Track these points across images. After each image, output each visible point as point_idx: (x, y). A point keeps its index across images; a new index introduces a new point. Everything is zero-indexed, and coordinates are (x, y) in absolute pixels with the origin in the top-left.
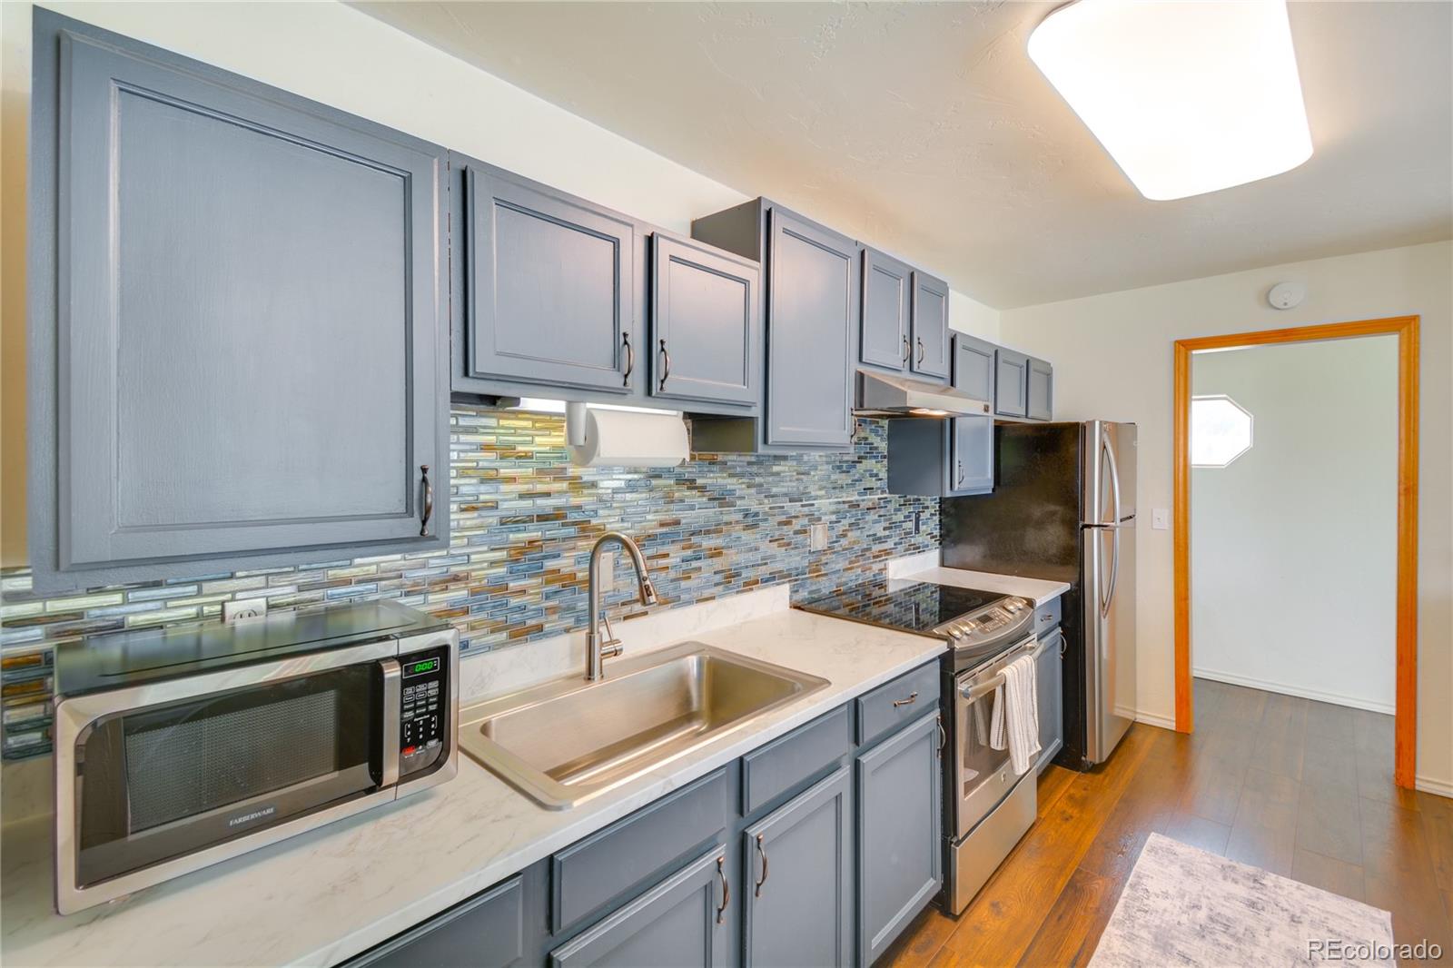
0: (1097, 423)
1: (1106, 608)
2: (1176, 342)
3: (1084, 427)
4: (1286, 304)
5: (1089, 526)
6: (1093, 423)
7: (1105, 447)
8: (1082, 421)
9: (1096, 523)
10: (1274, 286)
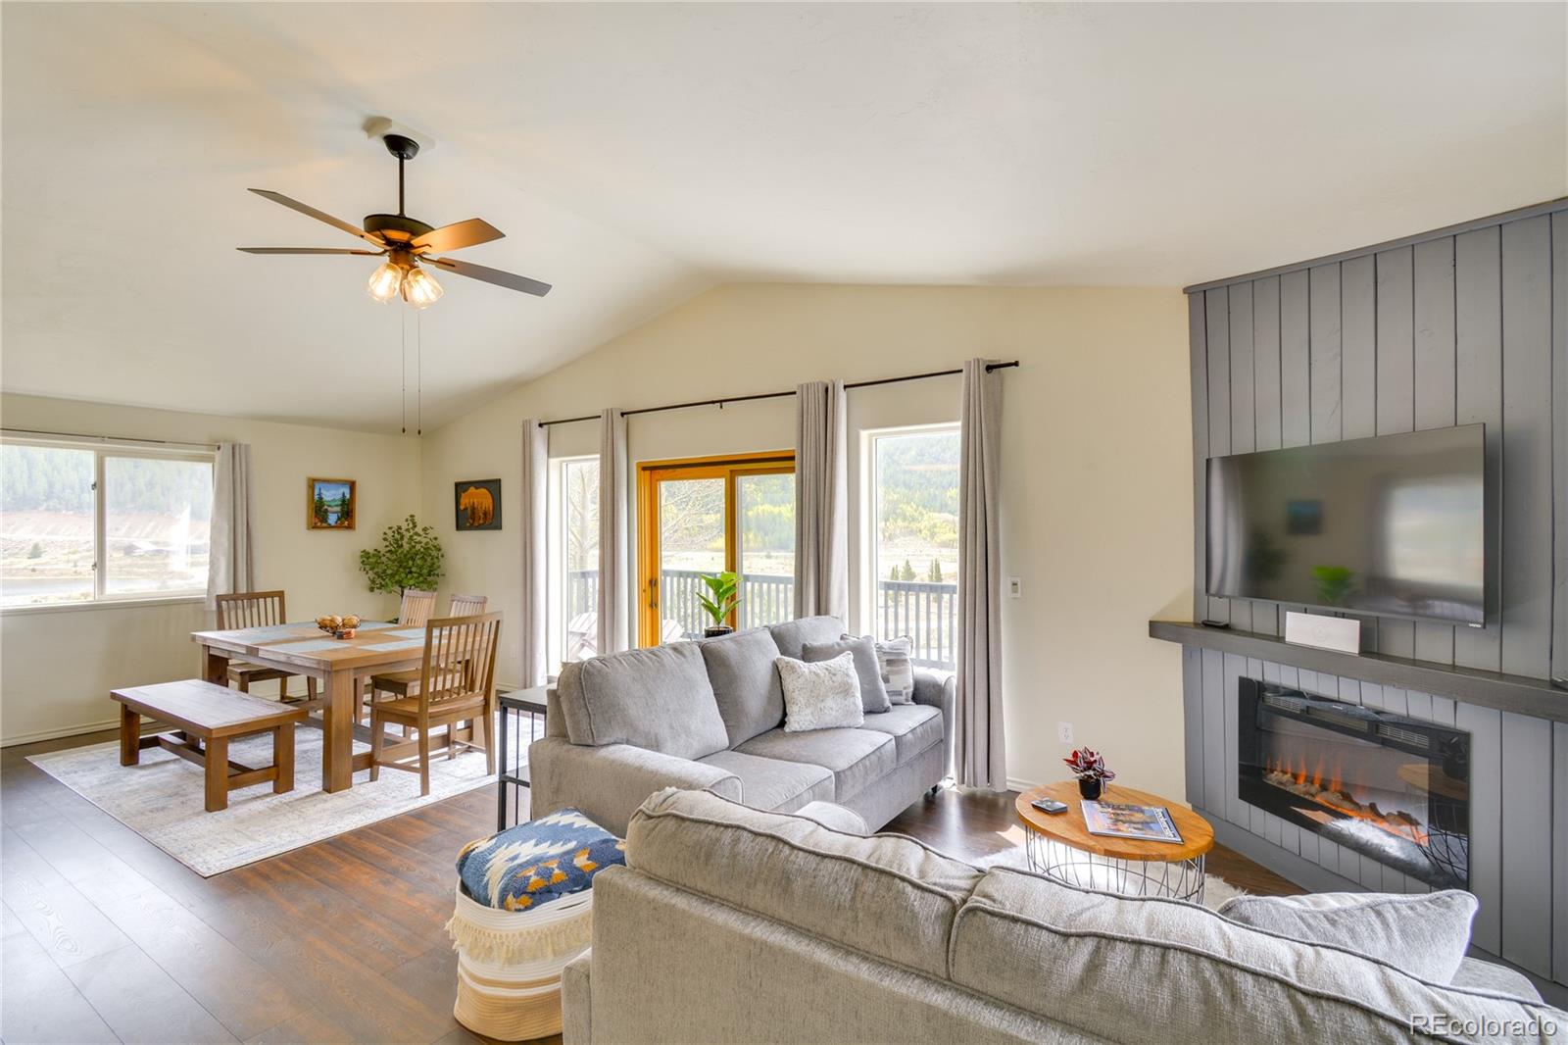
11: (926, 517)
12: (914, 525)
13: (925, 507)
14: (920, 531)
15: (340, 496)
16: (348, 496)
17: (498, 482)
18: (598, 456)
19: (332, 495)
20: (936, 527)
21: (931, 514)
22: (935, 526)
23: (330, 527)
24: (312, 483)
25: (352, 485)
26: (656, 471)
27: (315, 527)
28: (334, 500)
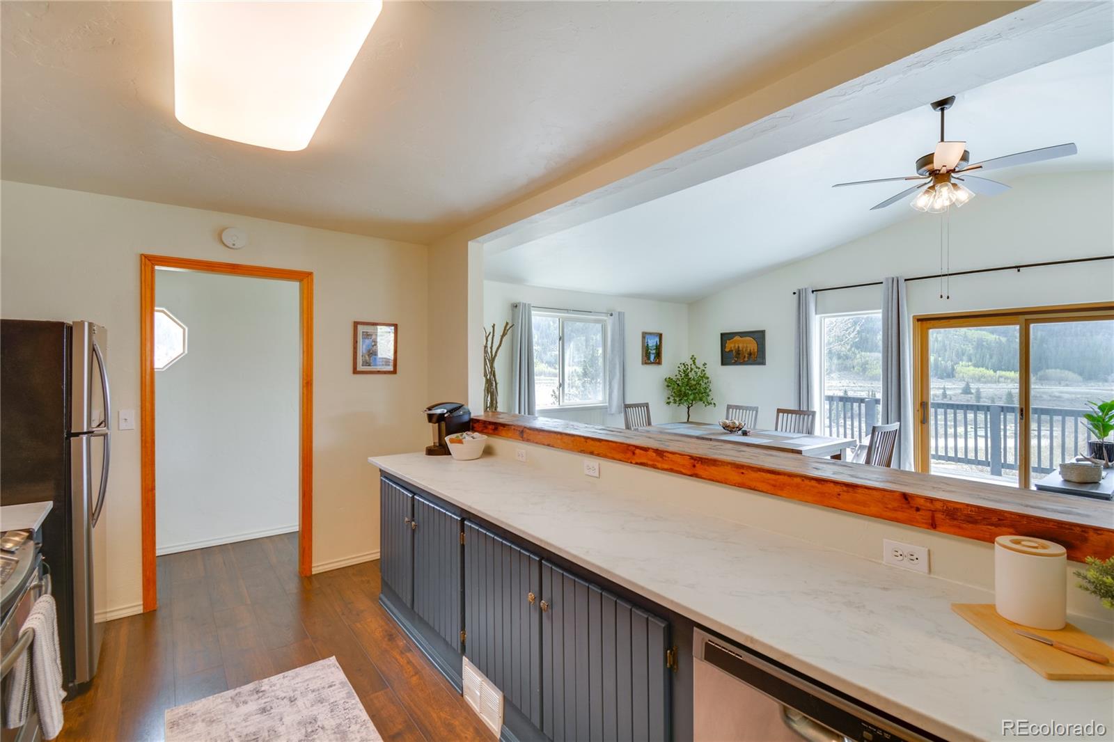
0: (86, 324)
1: (95, 517)
2: (142, 255)
3: (70, 328)
4: (234, 245)
5: (77, 435)
6: (82, 323)
7: (94, 350)
8: (69, 321)
9: (85, 430)
10: (227, 228)
11: (858, 356)
12: (849, 363)
13: (857, 348)
14: (854, 367)
15: (655, 343)
16: (658, 343)
17: (763, 333)
18: (881, 311)
19: (652, 342)
20: (868, 364)
21: (863, 353)
22: (866, 363)
23: (652, 363)
24: (644, 335)
25: (660, 336)
26: (926, 322)
27: (646, 363)
28: (653, 346)
